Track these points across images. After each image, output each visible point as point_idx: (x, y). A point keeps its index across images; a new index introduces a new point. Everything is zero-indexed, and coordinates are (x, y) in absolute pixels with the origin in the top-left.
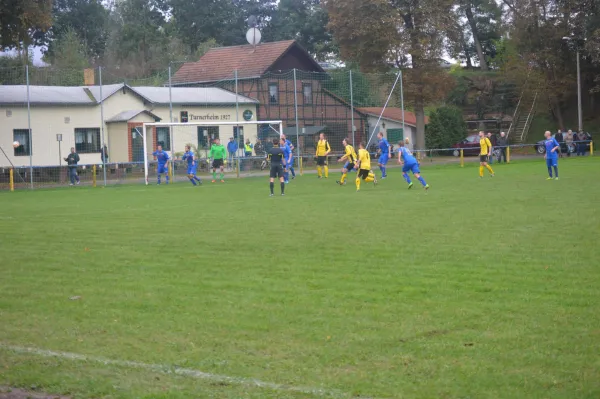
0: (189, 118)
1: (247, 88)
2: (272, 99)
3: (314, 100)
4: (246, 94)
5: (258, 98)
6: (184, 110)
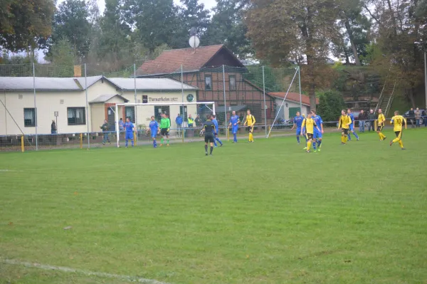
0: (148, 100)
1: (190, 79)
2: (207, 87)
3: (237, 87)
4: (189, 83)
5: (198, 85)
6: (145, 94)
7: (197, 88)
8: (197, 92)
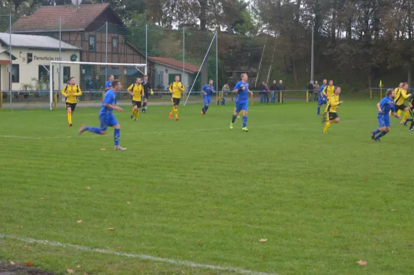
0: (33, 58)
1: (73, 38)
2: (91, 47)
3: (119, 49)
4: (72, 43)
5: (82, 45)
6: (30, 52)
7: (81, 48)
8: (81, 52)
